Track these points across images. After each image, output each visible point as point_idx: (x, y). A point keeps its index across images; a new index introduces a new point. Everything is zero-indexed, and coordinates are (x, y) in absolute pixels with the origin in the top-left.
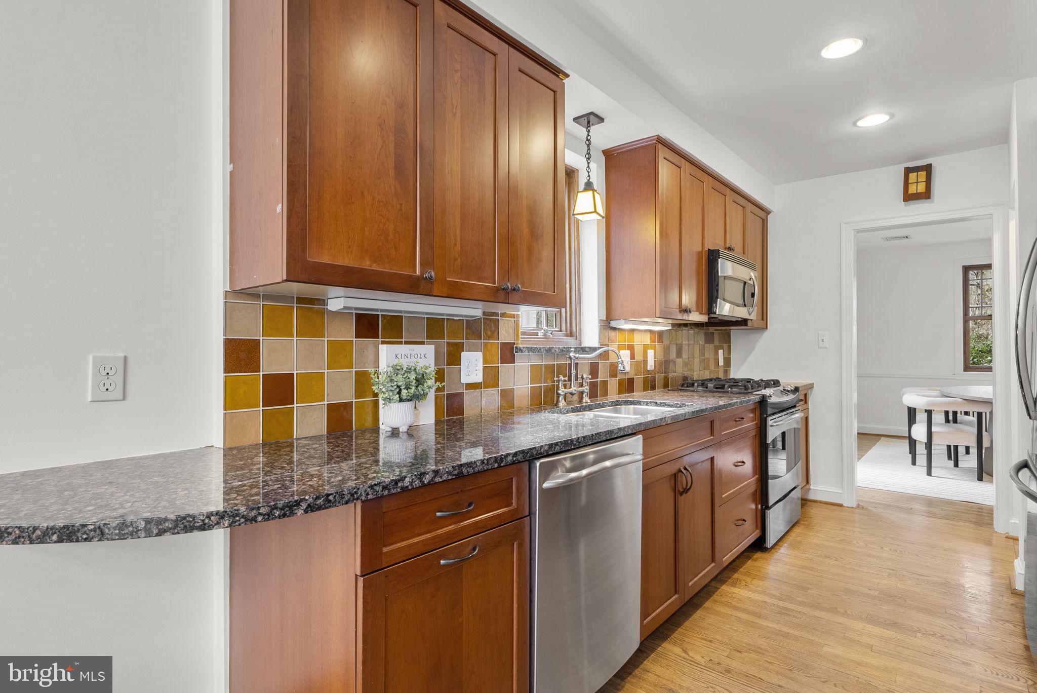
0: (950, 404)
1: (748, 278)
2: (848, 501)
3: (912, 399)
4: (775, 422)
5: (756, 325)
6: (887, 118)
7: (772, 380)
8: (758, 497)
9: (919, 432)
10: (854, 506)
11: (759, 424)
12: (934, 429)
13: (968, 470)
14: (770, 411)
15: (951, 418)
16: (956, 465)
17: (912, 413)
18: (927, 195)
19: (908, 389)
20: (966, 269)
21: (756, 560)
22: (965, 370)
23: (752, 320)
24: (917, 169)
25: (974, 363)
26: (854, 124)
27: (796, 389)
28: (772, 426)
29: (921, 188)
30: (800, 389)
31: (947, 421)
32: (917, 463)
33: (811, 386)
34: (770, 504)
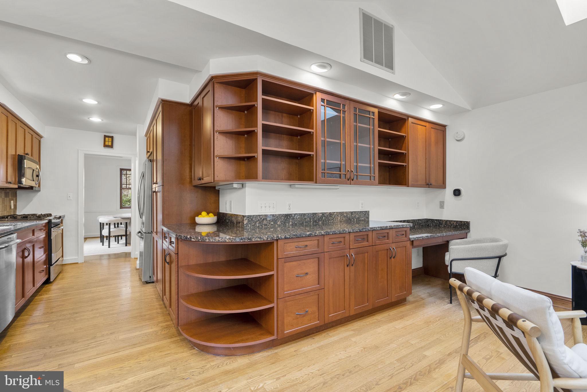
0: (117, 220)
1: (36, 168)
2: (80, 260)
3: (103, 219)
4: (55, 230)
5: (36, 189)
6: (101, 120)
7: (49, 214)
8: (47, 262)
9: (105, 232)
10: (83, 262)
11: (48, 231)
12: (111, 230)
13: (123, 244)
14: (53, 226)
15: (116, 226)
16: (118, 243)
17: (102, 226)
18: (111, 146)
19: (100, 216)
20: (121, 170)
21: (47, 287)
22: (120, 208)
23: (35, 187)
24: (108, 137)
25: (123, 206)
26: (89, 118)
27: (60, 217)
28: (53, 232)
29: (110, 144)
30: (62, 217)
31: (115, 227)
32: (104, 245)
33: (64, 217)
34: (52, 264)
